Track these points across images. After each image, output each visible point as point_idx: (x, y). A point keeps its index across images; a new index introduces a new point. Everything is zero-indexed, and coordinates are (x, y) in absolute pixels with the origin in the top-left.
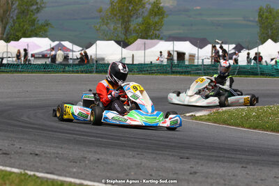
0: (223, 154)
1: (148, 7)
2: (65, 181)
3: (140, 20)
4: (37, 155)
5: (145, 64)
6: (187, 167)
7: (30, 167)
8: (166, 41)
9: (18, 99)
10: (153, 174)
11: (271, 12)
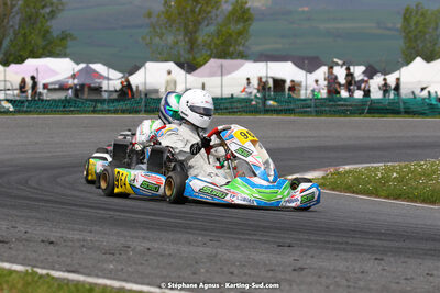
0: (345, 239)
1: (227, 7)
2: (96, 284)
3: (213, 28)
4: (52, 243)
5: (222, 99)
6: (288, 259)
7: (42, 262)
8: (255, 61)
9: (23, 155)
10: (236, 272)
11: (423, 15)
